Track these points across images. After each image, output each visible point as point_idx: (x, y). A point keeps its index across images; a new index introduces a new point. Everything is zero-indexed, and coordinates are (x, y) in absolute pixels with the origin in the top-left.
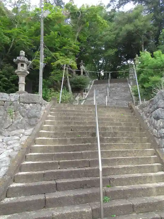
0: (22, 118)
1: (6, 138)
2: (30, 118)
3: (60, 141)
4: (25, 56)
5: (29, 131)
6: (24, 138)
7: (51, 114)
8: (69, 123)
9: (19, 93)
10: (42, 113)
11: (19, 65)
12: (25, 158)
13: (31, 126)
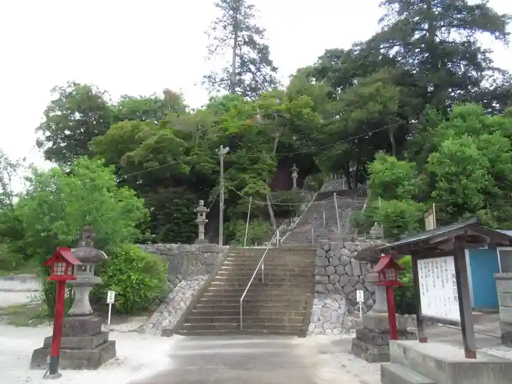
0: (201, 266)
1: (189, 282)
2: (207, 265)
3: (230, 285)
4: (204, 206)
5: (206, 277)
6: (202, 283)
7: (227, 260)
8: (242, 270)
9: (199, 243)
10: (219, 260)
11: (199, 214)
12: (202, 297)
13: (208, 272)
